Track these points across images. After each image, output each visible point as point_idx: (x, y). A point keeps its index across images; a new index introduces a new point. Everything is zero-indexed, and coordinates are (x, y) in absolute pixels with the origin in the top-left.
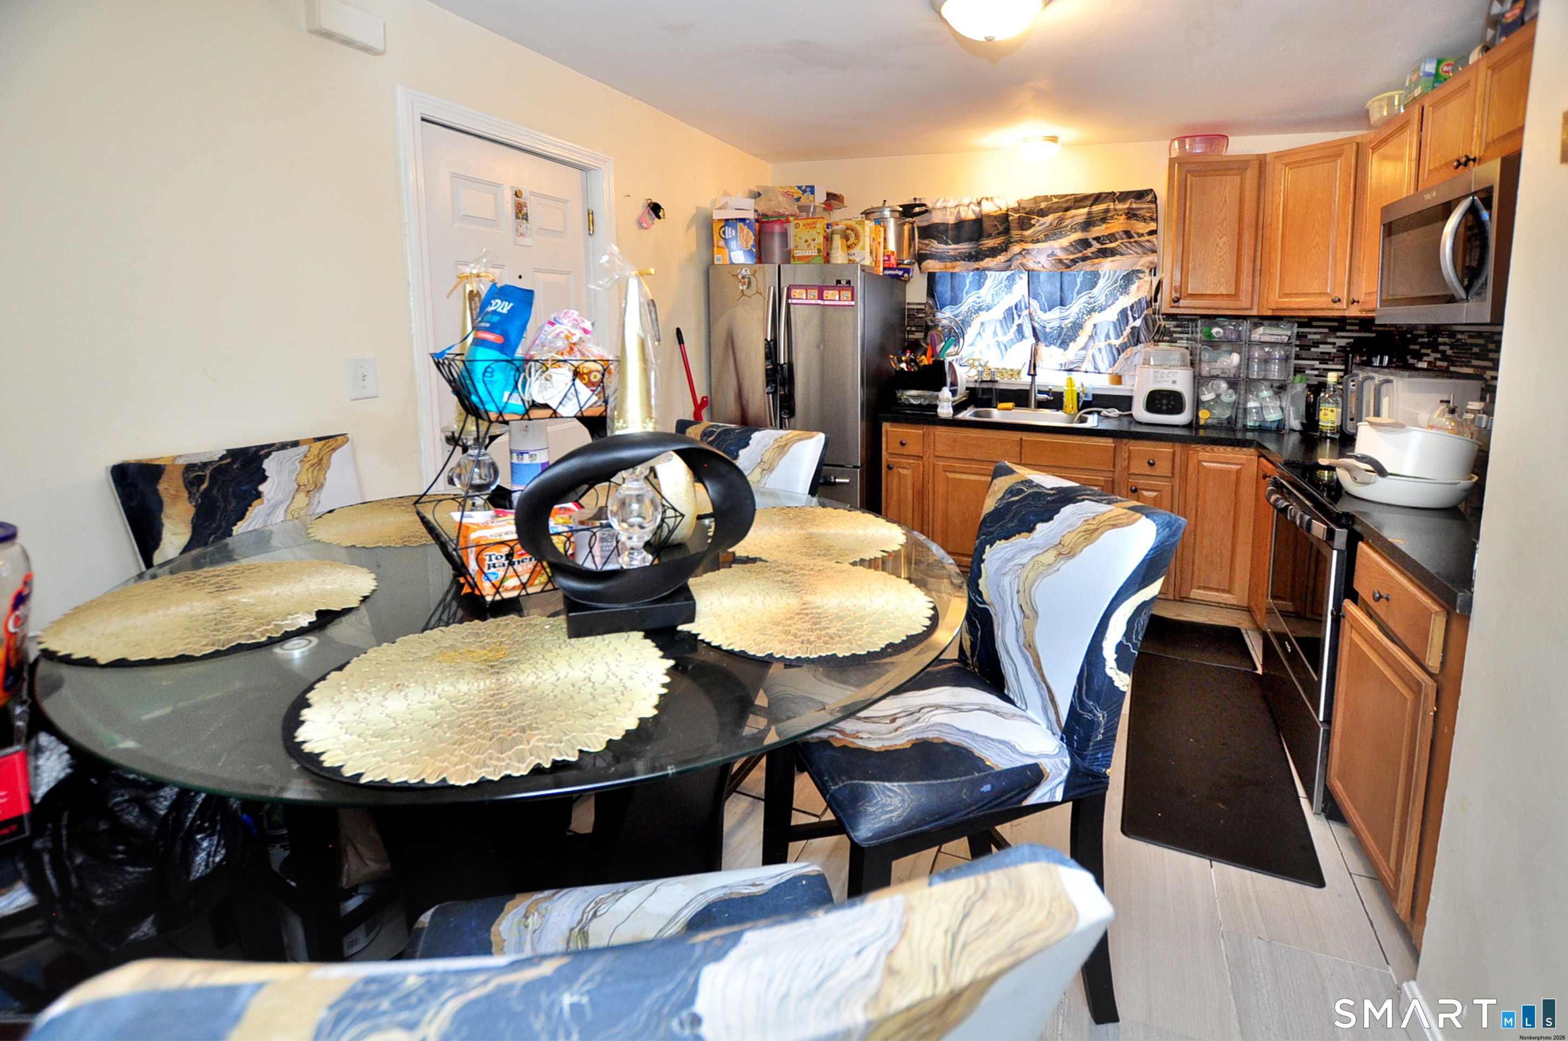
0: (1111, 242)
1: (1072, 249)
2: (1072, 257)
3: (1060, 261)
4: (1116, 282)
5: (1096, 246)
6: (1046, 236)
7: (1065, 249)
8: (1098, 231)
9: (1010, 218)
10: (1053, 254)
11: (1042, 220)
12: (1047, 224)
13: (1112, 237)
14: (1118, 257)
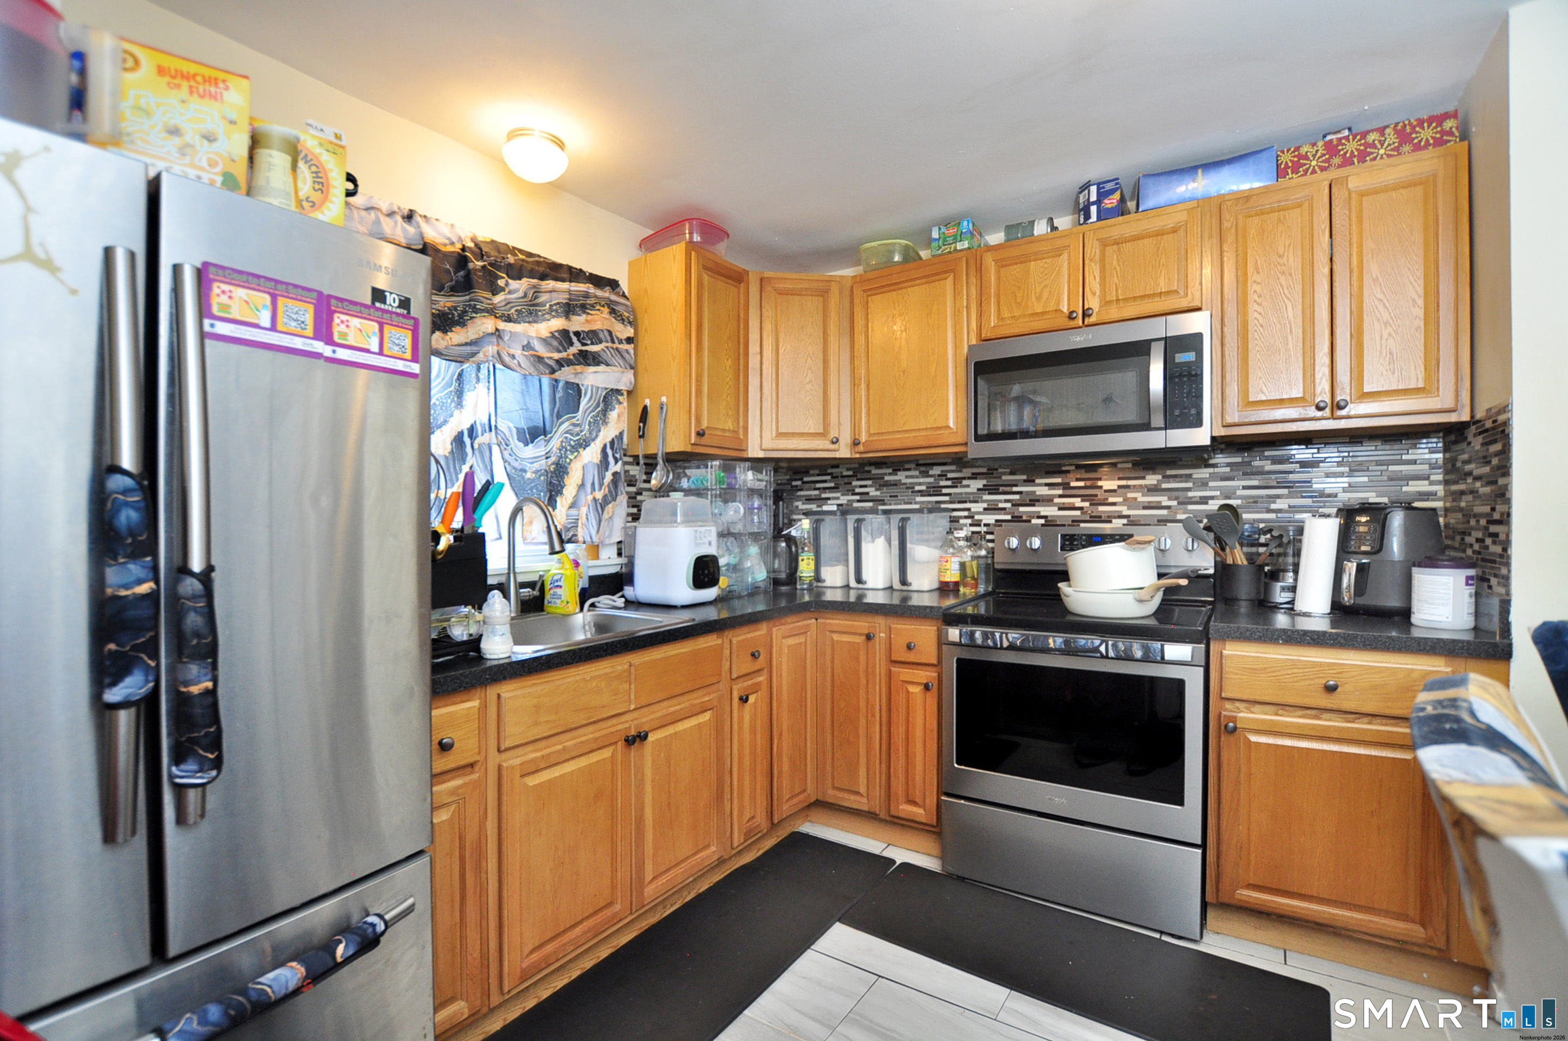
0: (592, 344)
1: (555, 343)
2: (556, 356)
3: (540, 359)
4: (598, 405)
5: (577, 347)
6: (519, 312)
7: (544, 341)
8: (578, 323)
9: (471, 265)
10: (527, 347)
11: (514, 284)
12: (521, 294)
13: (594, 336)
14: (602, 368)
